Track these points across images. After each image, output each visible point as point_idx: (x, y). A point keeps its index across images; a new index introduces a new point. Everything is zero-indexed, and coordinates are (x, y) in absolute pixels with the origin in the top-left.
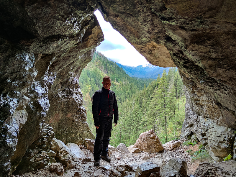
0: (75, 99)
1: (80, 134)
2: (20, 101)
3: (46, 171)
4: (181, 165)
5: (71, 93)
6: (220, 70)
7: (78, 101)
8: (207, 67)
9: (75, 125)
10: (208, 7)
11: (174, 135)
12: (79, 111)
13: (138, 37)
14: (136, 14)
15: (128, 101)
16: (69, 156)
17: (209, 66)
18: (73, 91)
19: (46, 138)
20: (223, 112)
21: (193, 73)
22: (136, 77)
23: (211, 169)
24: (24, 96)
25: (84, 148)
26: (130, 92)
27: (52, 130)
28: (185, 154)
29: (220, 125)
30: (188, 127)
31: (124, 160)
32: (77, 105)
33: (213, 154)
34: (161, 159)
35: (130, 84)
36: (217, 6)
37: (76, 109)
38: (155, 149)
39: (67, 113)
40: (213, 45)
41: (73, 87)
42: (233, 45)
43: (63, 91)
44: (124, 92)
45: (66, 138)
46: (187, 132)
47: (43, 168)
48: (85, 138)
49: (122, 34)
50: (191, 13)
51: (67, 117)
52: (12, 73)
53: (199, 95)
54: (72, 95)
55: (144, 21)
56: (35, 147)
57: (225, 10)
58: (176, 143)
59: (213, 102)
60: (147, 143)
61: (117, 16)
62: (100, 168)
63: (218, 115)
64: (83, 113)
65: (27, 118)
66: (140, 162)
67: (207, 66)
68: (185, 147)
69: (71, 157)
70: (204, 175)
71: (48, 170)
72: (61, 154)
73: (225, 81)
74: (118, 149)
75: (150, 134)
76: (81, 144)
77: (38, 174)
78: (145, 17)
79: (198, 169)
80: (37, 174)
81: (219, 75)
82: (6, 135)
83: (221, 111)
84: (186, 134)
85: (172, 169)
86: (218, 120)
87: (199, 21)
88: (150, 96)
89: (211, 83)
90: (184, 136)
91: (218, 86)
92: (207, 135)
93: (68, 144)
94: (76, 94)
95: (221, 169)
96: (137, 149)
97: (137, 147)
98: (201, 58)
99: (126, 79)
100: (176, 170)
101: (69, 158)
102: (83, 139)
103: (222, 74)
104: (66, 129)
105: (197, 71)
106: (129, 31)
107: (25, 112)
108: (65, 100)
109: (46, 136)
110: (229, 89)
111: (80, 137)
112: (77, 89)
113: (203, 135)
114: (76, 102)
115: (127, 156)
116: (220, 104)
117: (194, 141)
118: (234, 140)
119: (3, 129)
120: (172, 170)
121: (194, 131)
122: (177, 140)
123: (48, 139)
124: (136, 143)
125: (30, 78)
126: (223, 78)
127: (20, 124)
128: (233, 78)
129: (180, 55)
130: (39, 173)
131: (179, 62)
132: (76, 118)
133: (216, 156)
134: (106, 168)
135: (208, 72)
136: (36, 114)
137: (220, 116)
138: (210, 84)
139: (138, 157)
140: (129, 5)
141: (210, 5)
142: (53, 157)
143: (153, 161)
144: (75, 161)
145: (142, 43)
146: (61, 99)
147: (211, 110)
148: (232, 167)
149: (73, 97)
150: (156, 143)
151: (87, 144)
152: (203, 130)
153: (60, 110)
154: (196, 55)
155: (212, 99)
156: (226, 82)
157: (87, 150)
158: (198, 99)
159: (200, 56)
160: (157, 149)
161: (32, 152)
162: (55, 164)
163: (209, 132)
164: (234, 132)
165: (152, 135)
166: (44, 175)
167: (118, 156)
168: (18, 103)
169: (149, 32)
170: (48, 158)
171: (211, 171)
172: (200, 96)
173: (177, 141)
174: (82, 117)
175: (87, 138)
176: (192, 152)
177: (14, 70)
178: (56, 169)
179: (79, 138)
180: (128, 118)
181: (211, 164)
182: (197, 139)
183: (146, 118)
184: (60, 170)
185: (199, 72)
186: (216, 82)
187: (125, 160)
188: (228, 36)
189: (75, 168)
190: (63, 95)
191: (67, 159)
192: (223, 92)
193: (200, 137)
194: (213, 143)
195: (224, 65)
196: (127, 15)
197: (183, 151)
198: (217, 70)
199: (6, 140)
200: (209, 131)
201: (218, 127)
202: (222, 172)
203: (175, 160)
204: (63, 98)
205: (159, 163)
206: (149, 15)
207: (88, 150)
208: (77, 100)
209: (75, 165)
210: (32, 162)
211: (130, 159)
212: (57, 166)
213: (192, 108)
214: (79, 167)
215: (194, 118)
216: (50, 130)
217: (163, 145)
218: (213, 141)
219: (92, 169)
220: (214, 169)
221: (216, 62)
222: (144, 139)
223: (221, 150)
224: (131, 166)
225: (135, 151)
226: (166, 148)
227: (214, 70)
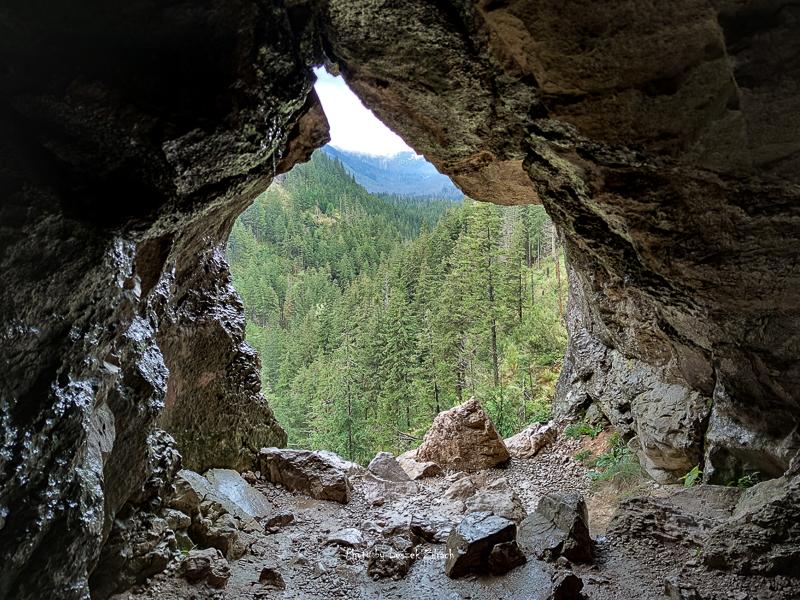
0: (223, 324)
1: (242, 438)
2: (100, 385)
3: (176, 580)
4: (573, 514)
5: (205, 305)
6: (681, 262)
7: (232, 329)
8: (646, 248)
9: (228, 408)
10: (659, 131)
11: (521, 387)
12: (236, 362)
13: (445, 144)
14: (447, 90)
15: (365, 280)
16: (230, 518)
17: (652, 248)
18: (212, 298)
19: (159, 475)
20: (680, 348)
21: (604, 250)
22: (390, 194)
23: (651, 517)
24: (106, 364)
25: (260, 479)
26: (373, 248)
27: (174, 447)
28: (573, 464)
29: (668, 381)
30: (576, 381)
31: (394, 505)
32: (229, 344)
33: (650, 464)
34: (507, 491)
35: (370, 221)
36: (680, 132)
37: (228, 356)
38: (482, 459)
39: (200, 375)
40: (664, 203)
41: (214, 282)
42: (714, 210)
43: (180, 302)
44: (351, 246)
45: (200, 454)
46: (572, 398)
47: (161, 572)
48: (259, 447)
49: (393, 129)
50: (614, 135)
51: (199, 386)
52: (82, 308)
53: (614, 298)
54: (210, 311)
55: (470, 108)
56: (130, 509)
57: (702, 149)
58: (543, 432)
59: (655, 321)
60: (459, 444)
61: (385, 85)
62: (332, 542)
63: (665, 354)
64: (248, 365)
65: (113, 429)
66: (447, 507)
67: (645, 246)
68: (569, 443)
69: (235, 522)
70: (634, 533)
71: (181, 577)
72: (205, 516)
73: (690, 289)
74: (373, 472)
75: (468, 415)
76: (247, 467)
77: (154, 594)
78: (473, 99)
79: (616, 518)
80: (150, 594)
81: (676, 273)
82: (79, 503)
83: (673, 346)
84: (571, 404)
85: (549, 525)
86: (663, 367)
87: (634, 153)
88: (444, 262)
89: (654, 286)
90: (566, 408)
91: (672, 296)
92: (634, 409)
93: (208, 474)
94: (224, 304)
95: (676, 513)
96: (430, 463)
97: (427, 456)
98: (629, 221)
99: (354, 202)
100: (560, 528)
101: (232, 526)
102: (253, 451)
103: (684, 272)
104: (200, 427)
105: (615, 249)
106: (416, 123)
107: (106, 410)
108: (189, 332)
109: (159, 470)
110: (700, 306)
111: (244, 444)
112: (224, 286)
113: (624, 408)
114: (226, 333)
115: (404, 490)
116: (672, 328)
117: (594, 424)
118: (707, 426)
119: (70, 484)
120: (551, 530)
121: (596, 393)
122: (546, 424)
123: (165, 479)
124: (424, 445)
125: (127, 308)
126: (685, 280)
127: (103, 453)
128: (710, 283)
129: (570, 199)
130: (155, 589)
131: (563, 214)
132: (229, 387)
133: (659, 469)
134: (348, 540)
135: (648, 260)
136: (135, 410)
137: (670, 357)
138: (650, 288)
139: (437, 490)
140: (427, 66)
141: (663, 127)
142: (182, 530)
143: (486, 500)
144: (249, 532)
145: (452, 156)
146: (179, 331)
147: (648, 341)
148: (703, 502)
149: (216, 318)
150: (486, 441)
151: (271, 467)
152: (622, 394)
153: (177, 367)
154: (617, 213)
155: (652, 314)
156: (693, 291)
157: (270, 485)
158: (612, 309)
159: (627, 217)
160: (490, 459)
161: (124, 527)
162: (200, 556)
163: (642, 401)
164: (706, 402)
165: (474, 418)
166: (172, 592)
167: (375, 493)
168: (95, 393)
169: (479, 132)
170: (173, 537)
171: (651, 521)
172: (617, 301)
173: (547, 427)
174: (247, 378)
175: (264, 446)
176: (592, 458)
177: (87, 298)
178: (207, 569)
179: (240, 449)
180: (368, 340)
181: (650, 502)
182: (604, 416)
183: (431, 339)
184: (220, 571)
185: (622, 251)
186: (668, 286)
187: (398, 504)
188: (702, 187)
189: (252, 553)
190: (183, 316)
191: (225, 532)
192: (683, 310)
193: (614, 415)
194: (652, 435)
195: (689, 251)
196: (415, 86)
197: (566, 456)
198: (672, 263)
199: (82, 516)
200: (639, 399)
201: (666, 385)
202: (678, 521)
203: (555, 499)
204: (183, 326)
205: (504, 504)
206: (487, 96)
207: (275, 485)
208: (228, 325)
209: (251, 545)
210: (128, 559)
211: (414, 499)
212: (208, 561)
213: (590, 326)
214: (262, 549)
215: (597, 355)
216: (168, 449)
217: (507, 443)
218: (651, 429)
219: (303, 550)
220: (659, 513)
221: (670, 241)
222: (449, 431)
223: (672, 451)
224: (429, 528)
225: (424, 473)
226: (515, 451)
227: (665, 262)
